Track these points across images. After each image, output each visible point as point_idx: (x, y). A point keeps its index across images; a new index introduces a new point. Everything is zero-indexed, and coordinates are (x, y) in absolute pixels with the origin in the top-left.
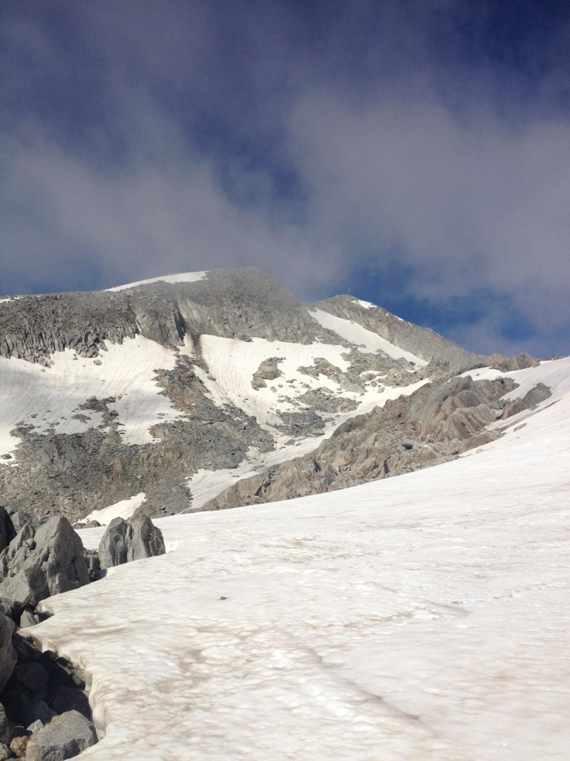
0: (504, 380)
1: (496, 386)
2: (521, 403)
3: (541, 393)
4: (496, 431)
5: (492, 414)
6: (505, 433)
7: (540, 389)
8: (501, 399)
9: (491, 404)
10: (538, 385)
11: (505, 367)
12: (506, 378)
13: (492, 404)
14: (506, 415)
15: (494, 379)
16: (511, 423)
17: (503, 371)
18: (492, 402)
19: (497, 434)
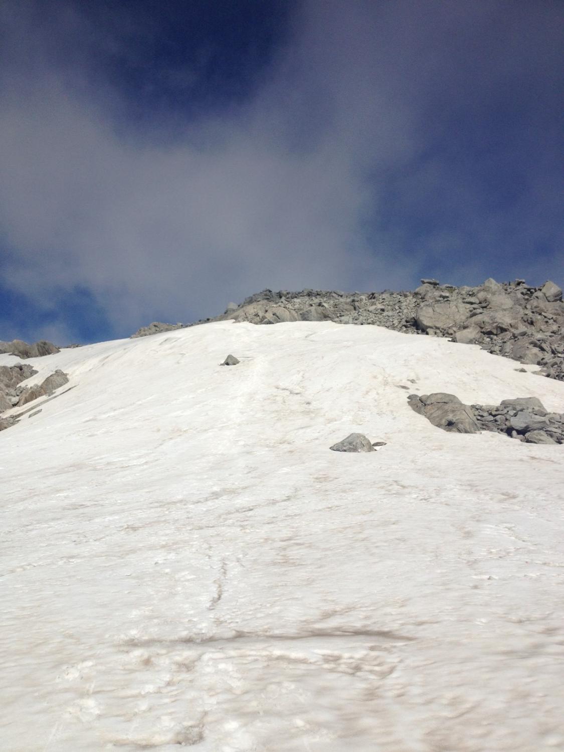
0: (23, 367)
1: (14, 372)
2: (38, 390)
3: (59, 379)
4: (11, 419)
5: (8, 401)
6: (20, 420)
7: (58, 376)
8: (18, 386)
9: (7, 391)
10: (56, 372)
11: (26, 354)
12: (25, 365)
13: (9, 391)
14: (22, 401)
15: (13, 365)
16: (26, 409)
17: (23, 358)
18: (9, 389)
19: (11, 421)
